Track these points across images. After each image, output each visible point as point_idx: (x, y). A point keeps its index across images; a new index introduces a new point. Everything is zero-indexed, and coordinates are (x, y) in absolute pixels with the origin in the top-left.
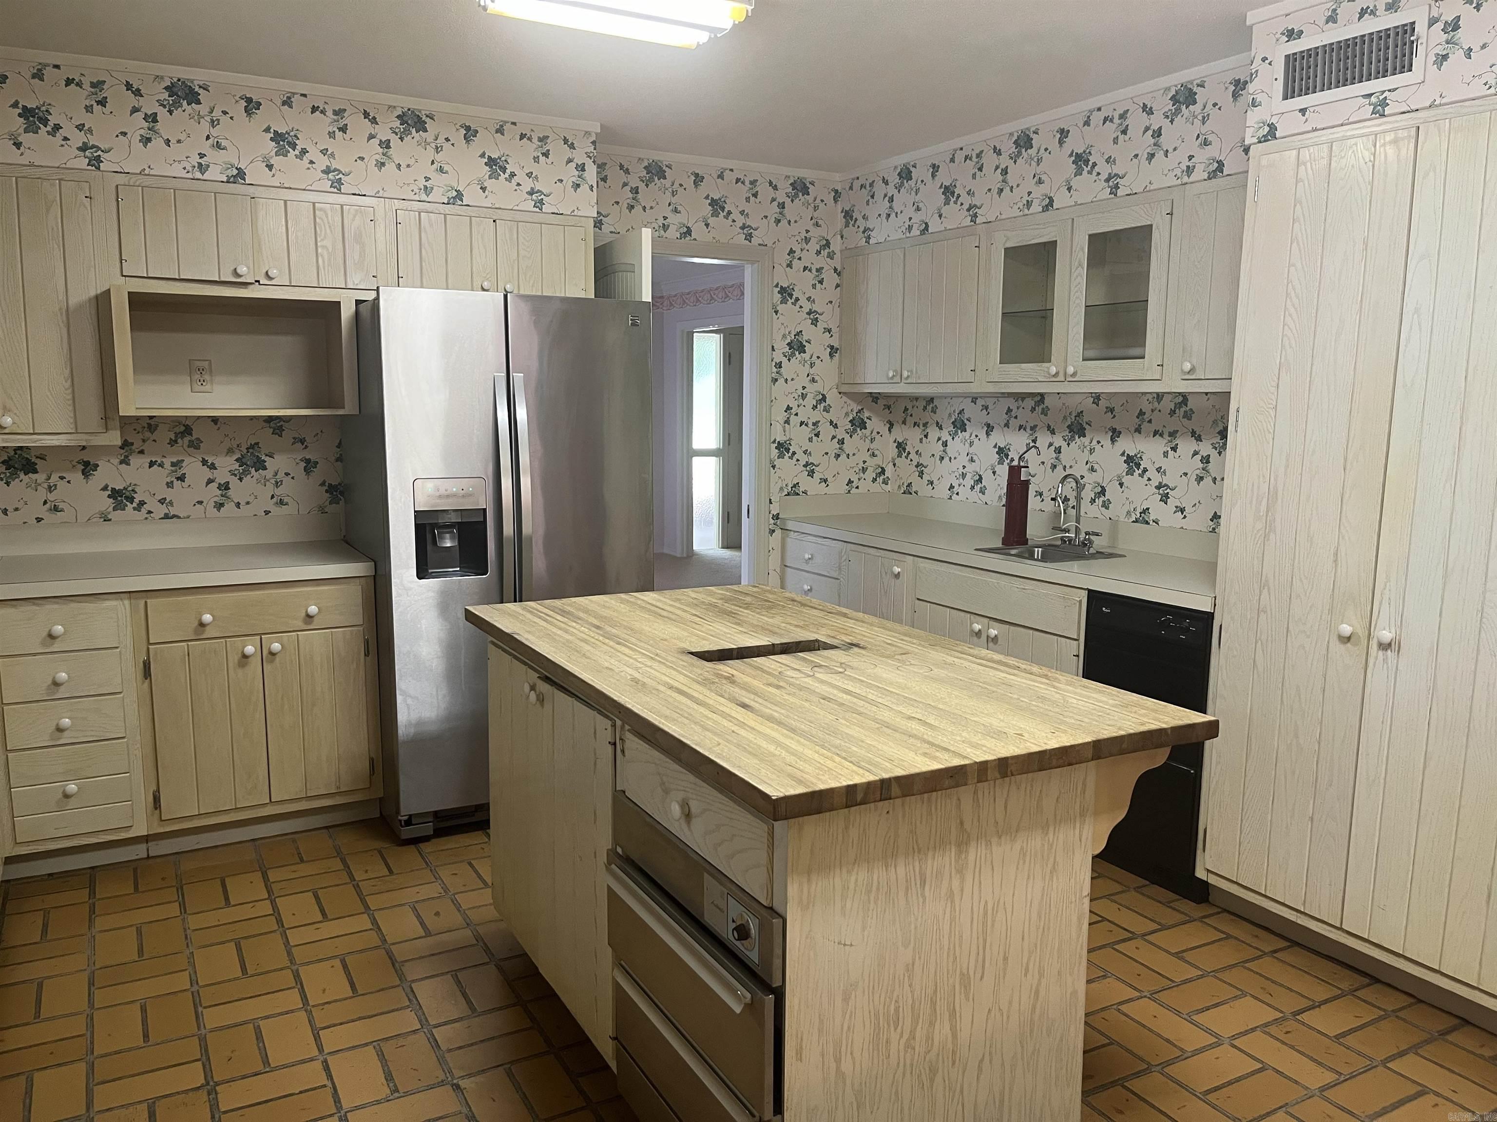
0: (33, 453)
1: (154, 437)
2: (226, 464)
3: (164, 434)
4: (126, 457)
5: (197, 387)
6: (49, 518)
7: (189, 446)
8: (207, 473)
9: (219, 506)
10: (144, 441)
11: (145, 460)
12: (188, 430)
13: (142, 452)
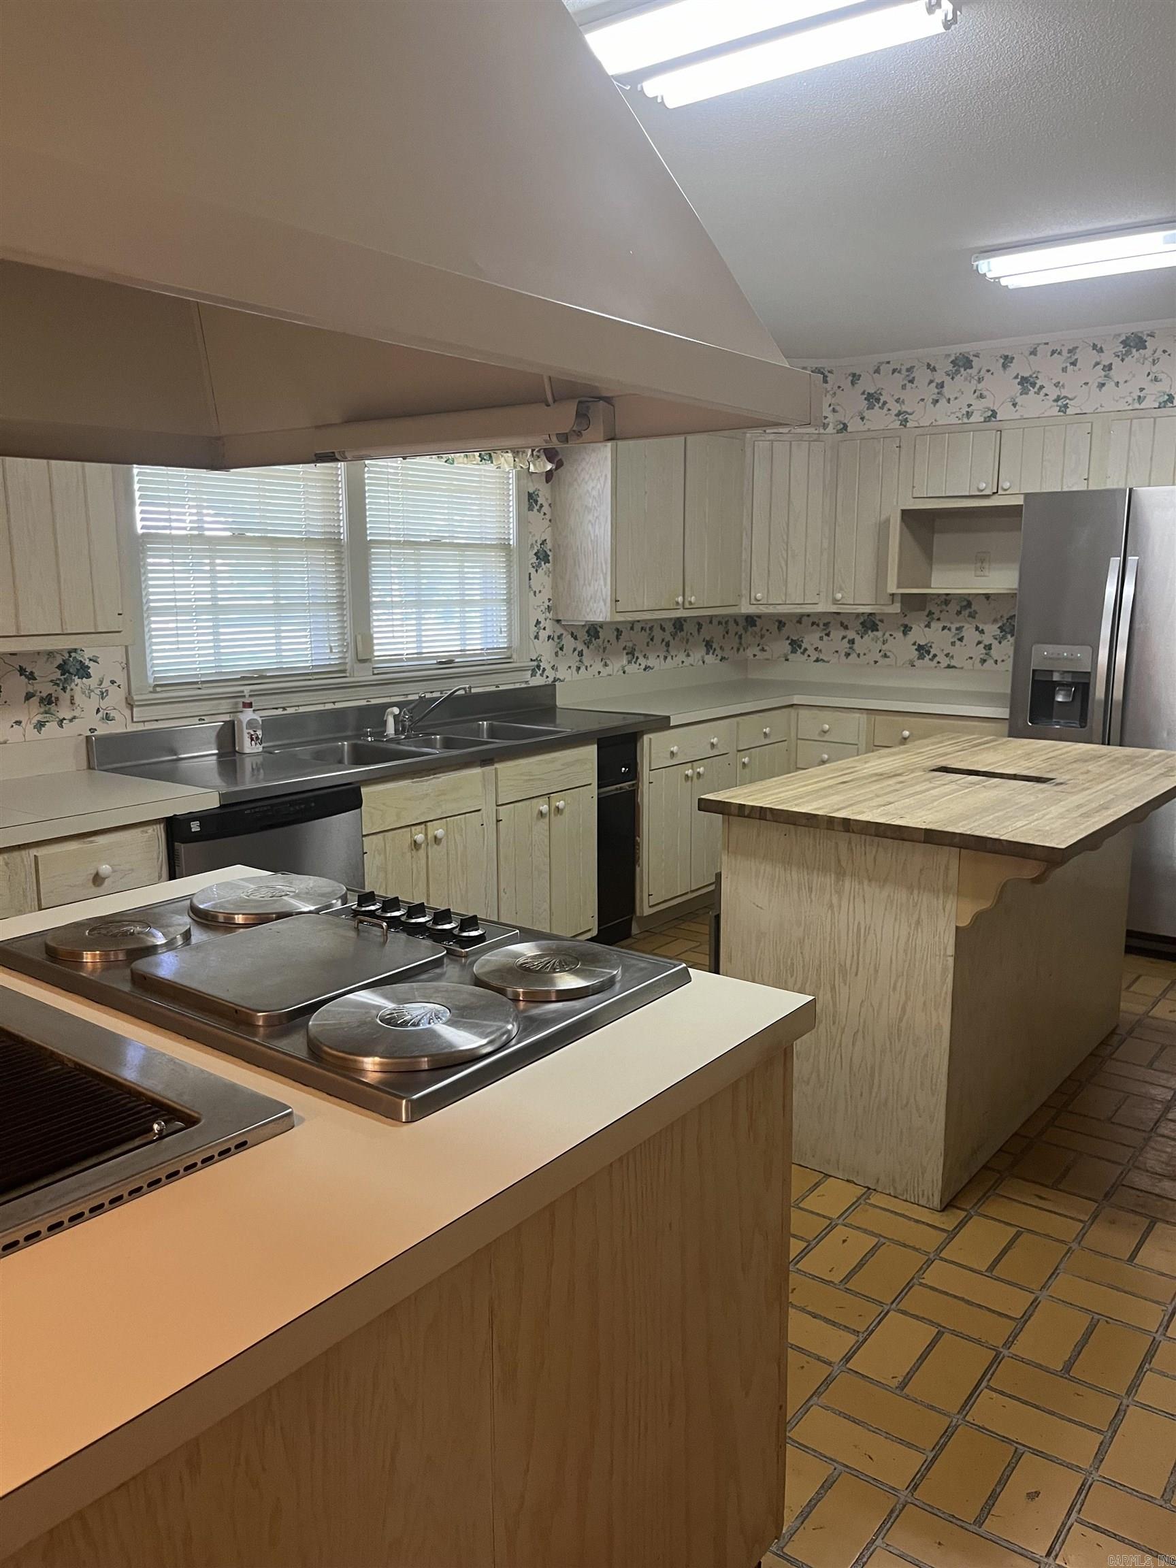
0: (878, 618)
1: (948, 609)
2: (992, 630)
3: (954, 607)
4: (929, 623)
5: (979, 573)
6: (882, 661)
7: (969, 616)
8: (977, 636)
9: (983, 661)
10: (941, 612)
11: (941, 625)
12: (969, 604)
13: (939, 619)
